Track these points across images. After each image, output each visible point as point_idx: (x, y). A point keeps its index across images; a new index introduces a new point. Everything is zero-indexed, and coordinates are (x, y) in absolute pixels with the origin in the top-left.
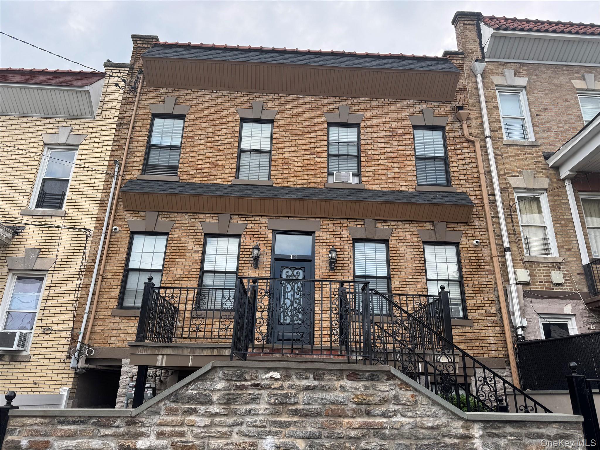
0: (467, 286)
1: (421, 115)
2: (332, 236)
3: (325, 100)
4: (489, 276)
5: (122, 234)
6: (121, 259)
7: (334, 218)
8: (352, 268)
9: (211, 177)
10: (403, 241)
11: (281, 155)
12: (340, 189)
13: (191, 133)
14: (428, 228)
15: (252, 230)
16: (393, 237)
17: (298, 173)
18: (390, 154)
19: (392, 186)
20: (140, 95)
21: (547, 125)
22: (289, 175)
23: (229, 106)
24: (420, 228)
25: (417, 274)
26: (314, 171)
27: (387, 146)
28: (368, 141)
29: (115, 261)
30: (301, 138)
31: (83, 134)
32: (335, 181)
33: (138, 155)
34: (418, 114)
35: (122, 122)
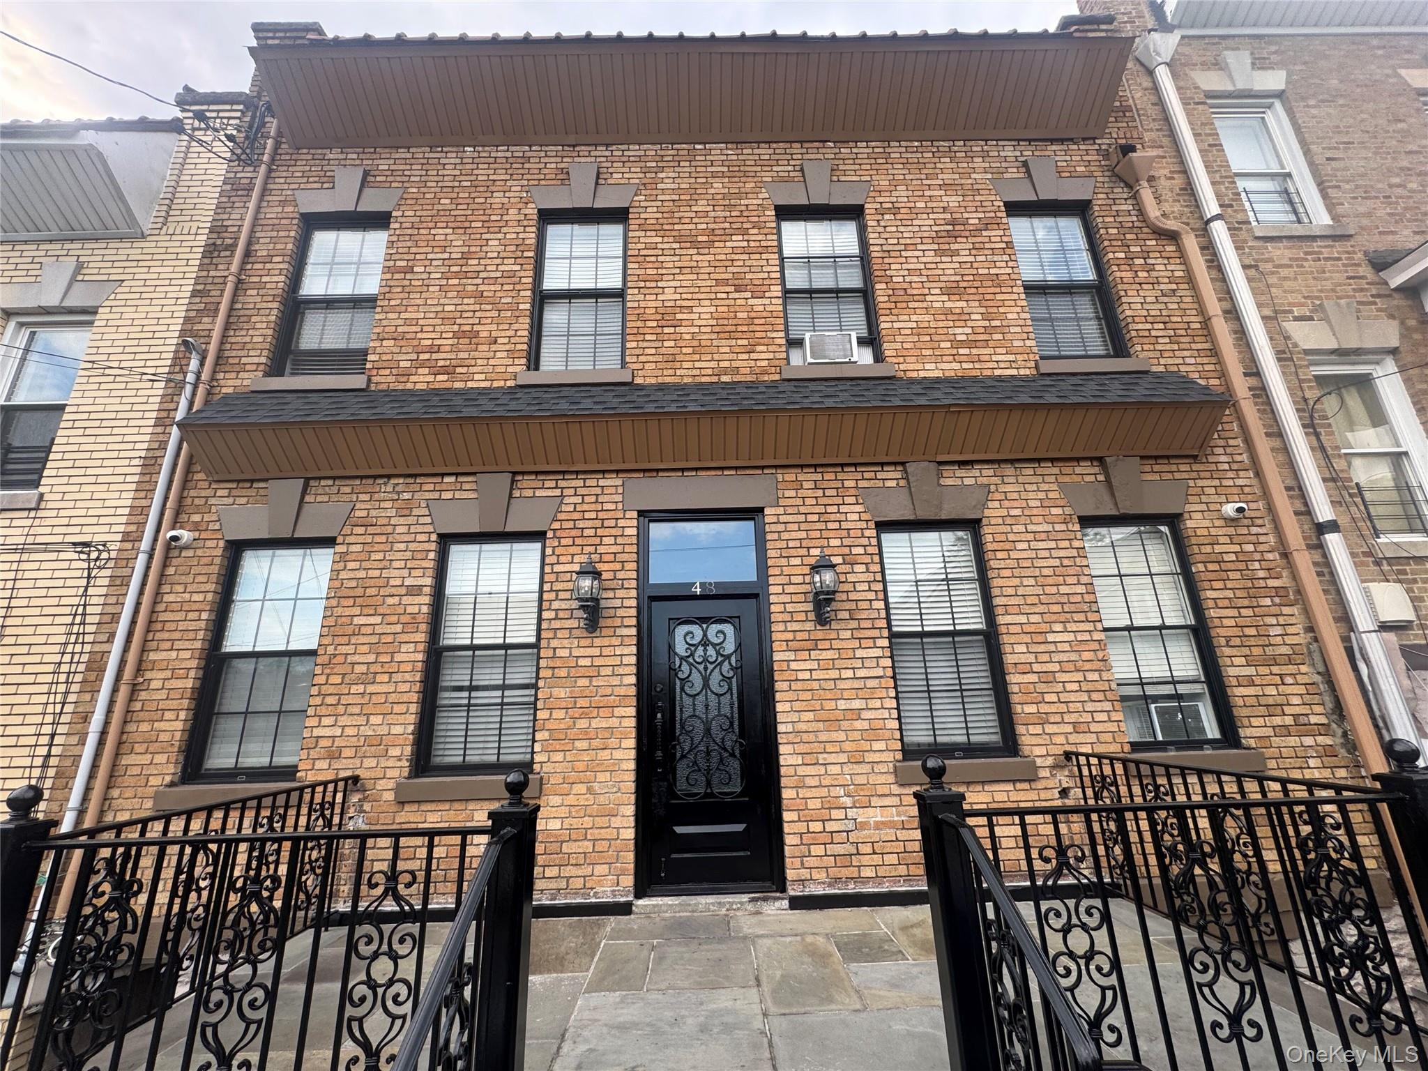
0: (1228, 645)
1: (1022, 175)
2: (815, 518)
3: (765, 152)
4: (1286, 610)
5: (199, 552)
6: (193, 625)
7: (815, 466)
8: (883, 614)
9: (459, 370)
10: (1022, 520)
11: (654, 297)
12: (826, 380)
13: (406, 257)
14: (1088, 478)
15: (576, 516)
16: (993, 511)
17: (703, 343)
18: (953, 278)
19: (971, 366)
20: (270, 171)
21: (1361, 182)
22: (677, 351)
23: (509, 183)
24: (1067, 479)
25: (1077, 617)
26: (748, 335)
27: (944, 259)
28: (890, 248)
29: (177, 635)
30: (706, 251)
31: (112, 277)
32: (810, 360)
33: (258, 326)
34: (1013, 173)
35: (219, 242)
